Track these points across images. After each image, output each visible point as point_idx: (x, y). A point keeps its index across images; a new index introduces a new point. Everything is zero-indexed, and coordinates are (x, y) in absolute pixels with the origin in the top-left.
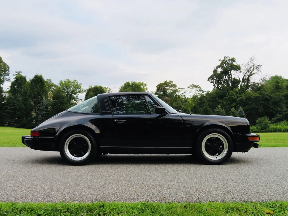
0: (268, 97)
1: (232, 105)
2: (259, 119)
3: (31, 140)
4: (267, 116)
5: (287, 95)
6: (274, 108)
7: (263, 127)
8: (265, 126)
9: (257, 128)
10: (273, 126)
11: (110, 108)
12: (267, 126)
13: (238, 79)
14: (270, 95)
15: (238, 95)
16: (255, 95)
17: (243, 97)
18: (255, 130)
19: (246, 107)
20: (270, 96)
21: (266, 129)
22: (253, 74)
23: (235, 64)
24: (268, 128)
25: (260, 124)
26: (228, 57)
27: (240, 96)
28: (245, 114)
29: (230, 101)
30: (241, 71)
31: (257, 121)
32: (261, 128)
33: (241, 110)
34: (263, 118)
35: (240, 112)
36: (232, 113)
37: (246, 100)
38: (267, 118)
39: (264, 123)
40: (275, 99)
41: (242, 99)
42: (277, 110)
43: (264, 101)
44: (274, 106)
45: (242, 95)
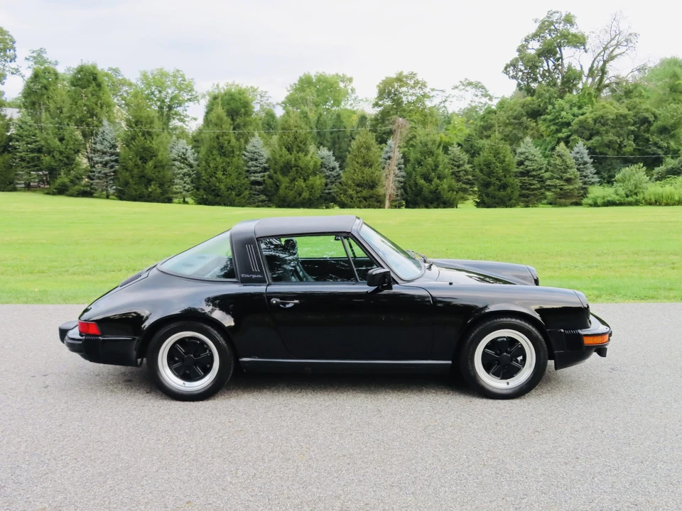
0: (648, 116)
1: (560, 135)
2: (623, 171)
3: (80, 342)
4: (642, 165)
6: (661, 142)
7: (631, 191)
8: (636, 188)
9: (616, 193)
10: (654, 189)
11: (261, 268)
12: (640, 188)
13: (578, 68)
14: (654, 110)
15: (575, 110)
16: (618, 110)
17: (588, 115)
18: (610, 196)
19: (594, 139)
20: (654, 114)
21: (637, 195)
22: (616, 56)
23: (573, 30)
24: (643, 192)
25: (623, 183)
26: (558, 12)
27: (580, 112)
28: (591, 158)
29: (554, 124)
30: (587, 47)
31: (618, 176)
32: (626, 194)
33: (581, 148)
34: (632, 168)
35: (578, 153)
36: (559, 156)
37: (595, 124)
38: (641, 170)
39: (635, 180)
40: (665, 117)
41: (586, 121)
42: (668, 147)
43: (638, 125)
44: (662, 137)
45: (585, 111)
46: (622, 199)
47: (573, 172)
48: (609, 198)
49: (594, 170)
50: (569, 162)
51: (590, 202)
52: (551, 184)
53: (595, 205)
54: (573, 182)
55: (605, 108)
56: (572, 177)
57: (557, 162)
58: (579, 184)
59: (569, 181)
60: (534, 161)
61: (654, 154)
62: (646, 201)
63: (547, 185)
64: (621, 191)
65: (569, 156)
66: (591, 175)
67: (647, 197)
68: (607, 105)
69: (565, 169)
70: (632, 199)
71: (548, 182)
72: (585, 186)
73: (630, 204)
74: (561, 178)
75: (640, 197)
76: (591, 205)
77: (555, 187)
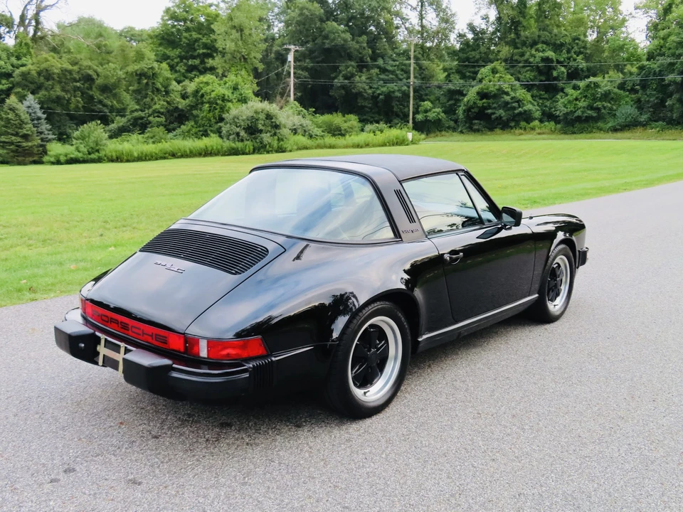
0: (90, 73)
2: (81, 128)
4: (99, 122)
5: (138, 73)
6: (105, 100)
7: (92, 148)
8: (97, 145)
9: (78, 150)
10: (114, 146)
12: (101, 145)
13: (9, 15)
14: (95, 67)
15: (13, 60)
16: (62, 64)
17: (30, 66)
18: (72, 153)
19: (41, 93)
20: (96, 71)
21: (99, 152)
22: (46, 7)
24: (104, 150)
25: (83, 140)
27: (20, 62)
28: (44, 113)
31: (76, 134)
32: (88, 151)
33: (32, 102)
34: (90, 125)
35: (29, 107)
36: (10, 109)
37: (39, 77)
38: (99, 127)
39: (94, 137)
40: (106, 77)
41: (29, 73)
42: (112, 106)
43: (82, 82)
44: (105, 96)
45: (25, 62)
46: (85, 156)
47: (28, 128)
48: (72, 156)
49: (49, 127)
50: (23, 117)
51: (52, 159)
52: (7, 140)
53: (58, 162)
54: (30, 139)
55: (48, 61)
56: (29, 132)
57: (10, 116)
58: (37, 141)
59: (26, 137)
61: (100, 112)
62: (108, 158)
63: (2, 142)
64: (83, 148)
65: (22, 108)
66: (46, 132)
67: (109, 154)
68: (50, 58)
69: (20, 125)
70: (93, 156)
71: (3, 139)
72: (43, 143)
73: (93, 161)
74: (16, 134)
75: (102, 154)
76: (53, 163)
77: (12, 143)
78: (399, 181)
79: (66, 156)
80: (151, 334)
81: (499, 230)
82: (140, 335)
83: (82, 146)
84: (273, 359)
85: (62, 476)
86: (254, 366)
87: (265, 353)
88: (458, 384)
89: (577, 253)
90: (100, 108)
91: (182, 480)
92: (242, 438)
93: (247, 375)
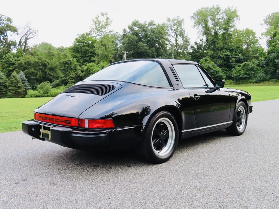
0: (46, 63)
1: (10, 68)
2: (41, 84)
4: (48, 81)
5: (64, 62)
6: (51, 74)
7: (45, 92)
8: (47, 90)
9: (39, 92)
10: (54, 91)
13: (14, 41)
15: (16, 58)
16: (34, 59)
17: (22, 60)
18: (37, 94)
19: (26, 71)
20: (48, 62)
22: (29, 38)
23: (11, 25)
24: (50, 92)
25: (42, 89)
26: (4, 16)
27: (18, 59)
28: (27, 78)
29: (6, 64)
30: (18, 33)
31: (39, 86)
33: (22, 74)
34: (45, 83)
35: (21, 76)
36: (13, 77)
37: (25, 65)
38: (48, 83)
39: (46, 87)
40: (52, 65)
41: (21, 63)
42: (54, 76)
43: (42, 66)
44: (51, 72)
45: (20, 59)
46: (42, 95)
47: (20, 84)
49: (28, 84)
50: (18, 80)
51: (29, 96)
53: (32, 97)
54: (21, 88)
56: (20, 86)
57: (13, 79)
58: (24, 89)
59: (19, 88)
60: (2, 79)
62: (51, 96)
63: (9, 90)
64: (42, 92)
65: (18, 76)
66: (27, 86)
67: (52, 94)
68: (30, 57)
69: (17, 83)
70: (45, 95)
71: (10, 88)
72: (26, 90)
73: (45, 97)
74: (15, 87)
75: (49, 94)
77: (13, 90)
78: (172, 64)
79: (35, 95)
80: (63, 121)
81: (215, 90)
82: (59, 122)
83: (41, 91)
84: (118, 129)
85: (21, 182)
86: (109, 131)
87: (114, 127)
88: (200, 153)
89: (248, 106)
90: (49, 77)
91: (76, 183)
92: (104, 170)
93: (106, 135)
